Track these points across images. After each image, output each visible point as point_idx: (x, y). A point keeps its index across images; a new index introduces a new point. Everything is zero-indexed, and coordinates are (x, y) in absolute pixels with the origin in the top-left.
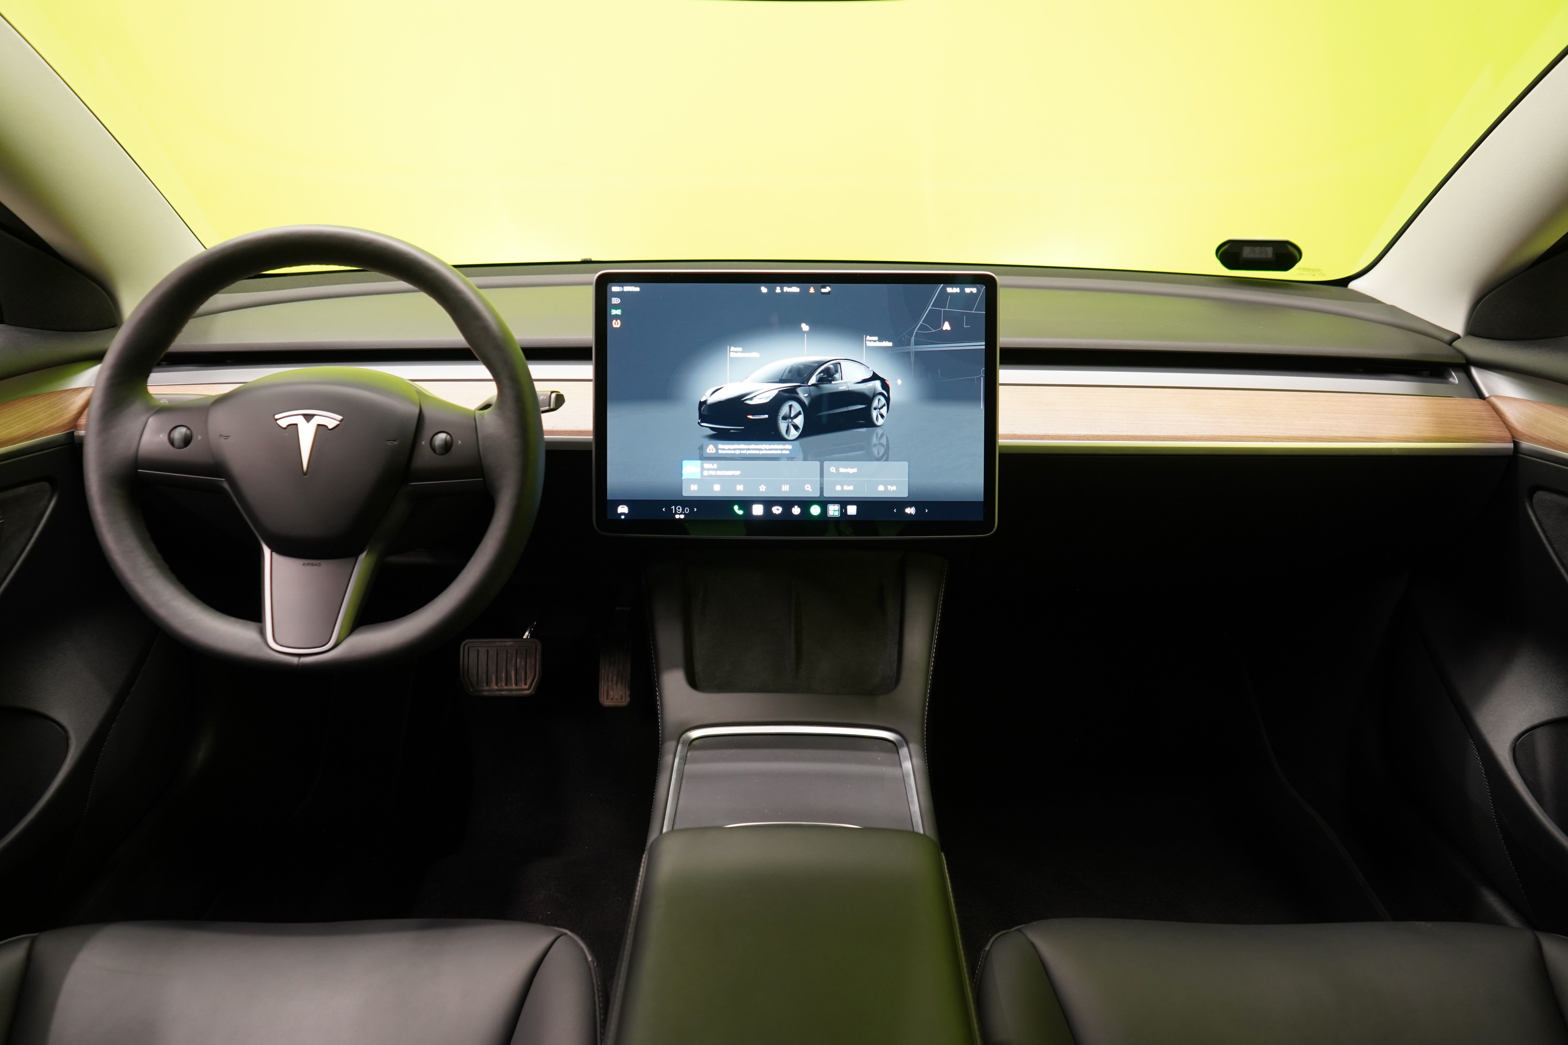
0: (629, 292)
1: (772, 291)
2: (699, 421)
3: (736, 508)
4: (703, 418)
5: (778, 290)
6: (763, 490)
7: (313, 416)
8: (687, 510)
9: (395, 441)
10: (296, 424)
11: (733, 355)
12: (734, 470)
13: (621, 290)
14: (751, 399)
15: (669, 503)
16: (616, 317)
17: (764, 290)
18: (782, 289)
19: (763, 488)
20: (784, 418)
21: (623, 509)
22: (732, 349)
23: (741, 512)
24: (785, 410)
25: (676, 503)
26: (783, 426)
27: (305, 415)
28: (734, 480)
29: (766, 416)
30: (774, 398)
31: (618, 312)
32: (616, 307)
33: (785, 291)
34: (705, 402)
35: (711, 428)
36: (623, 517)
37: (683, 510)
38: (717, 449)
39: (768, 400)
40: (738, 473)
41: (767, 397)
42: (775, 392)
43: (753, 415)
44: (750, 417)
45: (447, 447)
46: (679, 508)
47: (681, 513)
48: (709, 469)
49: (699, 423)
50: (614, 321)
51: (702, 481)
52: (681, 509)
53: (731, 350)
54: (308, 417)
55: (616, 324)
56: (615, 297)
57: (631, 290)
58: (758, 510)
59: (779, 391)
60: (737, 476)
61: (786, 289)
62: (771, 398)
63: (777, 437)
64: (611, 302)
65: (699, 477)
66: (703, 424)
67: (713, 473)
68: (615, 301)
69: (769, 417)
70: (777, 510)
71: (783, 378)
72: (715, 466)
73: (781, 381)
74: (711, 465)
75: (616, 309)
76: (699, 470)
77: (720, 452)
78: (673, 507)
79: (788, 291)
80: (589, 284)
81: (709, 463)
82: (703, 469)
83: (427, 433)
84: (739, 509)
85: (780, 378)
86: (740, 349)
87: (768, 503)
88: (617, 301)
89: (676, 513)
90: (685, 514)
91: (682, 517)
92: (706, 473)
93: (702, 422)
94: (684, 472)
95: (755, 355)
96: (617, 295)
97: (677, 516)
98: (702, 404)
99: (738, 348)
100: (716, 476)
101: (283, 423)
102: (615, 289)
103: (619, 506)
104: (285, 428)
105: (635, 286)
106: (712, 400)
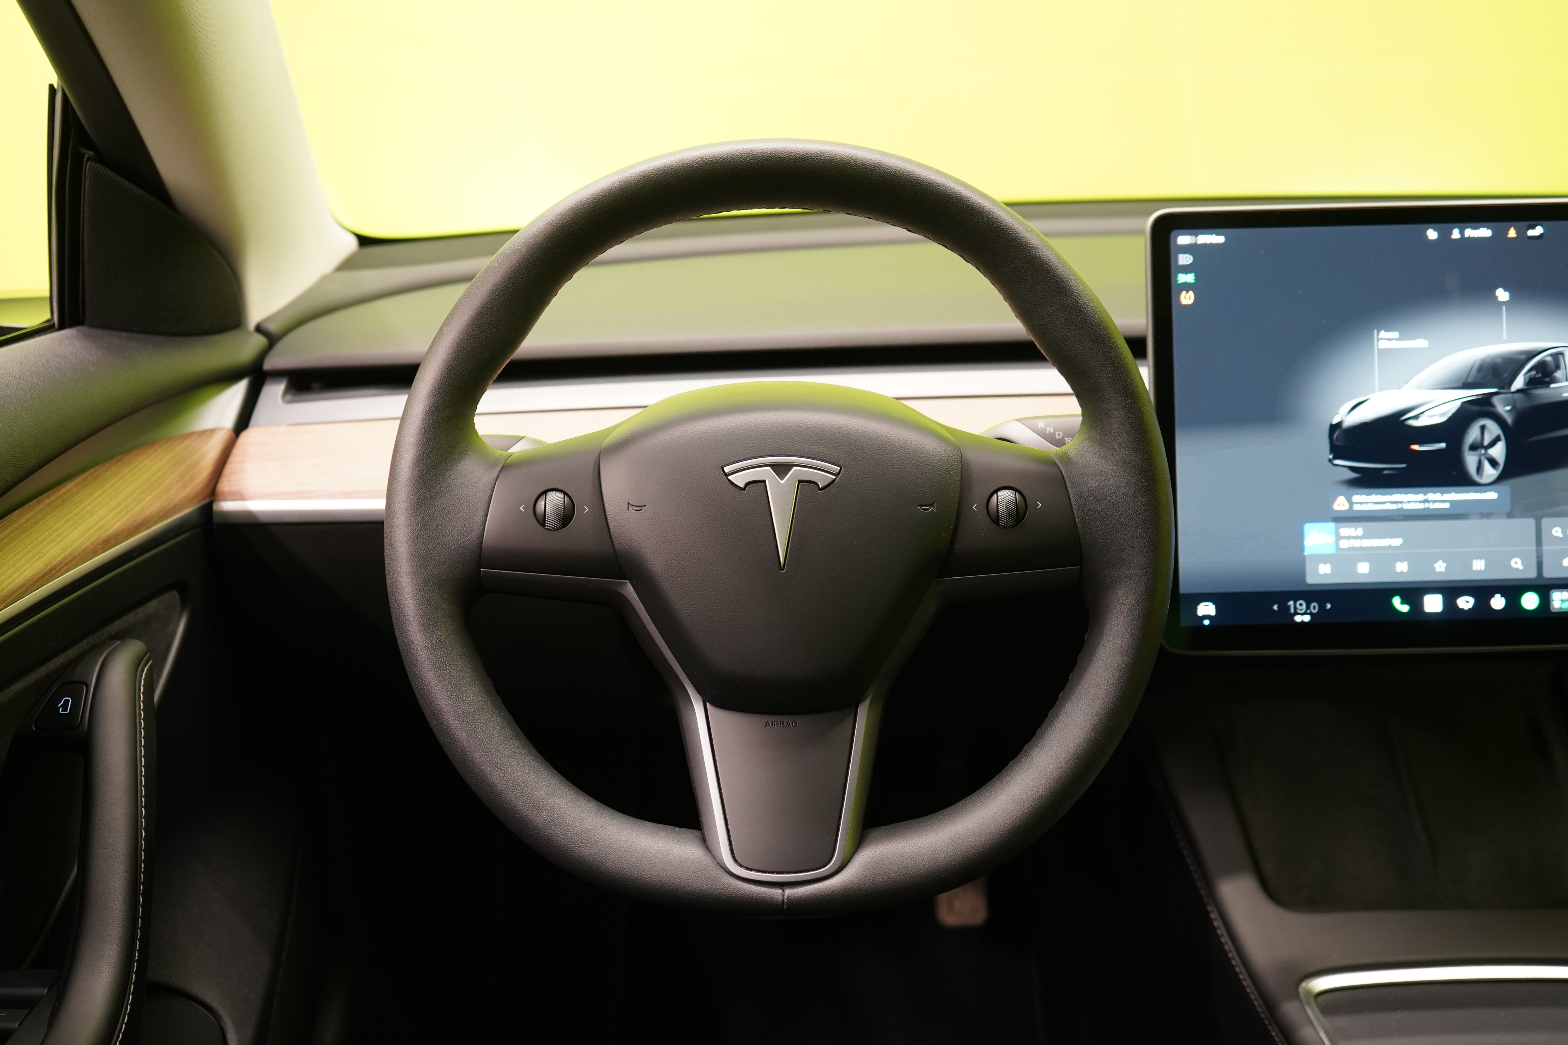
0: (1205, 246)
1: (1445, 236)
2: (1331, 457)
3: (1396, 601)
4: (1338, 451)
5: (1456, 234)
6: (1440, 569)
7: (790, 466)
8: (1314, 607)
9: (930, 505)
10: (764, 481)
11: (1383, 345)
12: (1392, 537)
13: (1193, 242)
14: (1416, 417)
15: (1283, 597)
16: (1187, 287)
17: (1432, 234)
18: (1462, 232)
19: (1440, 567)
20: (1474, 447)
21: (1207, 609)
22: (1383, 334)
23: (1405, 608)
24: (1473, 434)
25: (1296, 595)
26: (1471, 460)
27: (773, 466)
28: (1393, 555)
29: (1443, 445)
30: (1454, 415)
31: (1190, 278)
32: (1186, 269)
33: (1466, 235)
34: (1339, 424)
35: (1352, 469)
36: (1206, 622)
37: (1308, 607)
38: (1351, 504)
39: (1444, 419)
40: (1397, 542)
41: (1442, 415)
42: (1456, 405)
43: (1420, 443)
44: (1416, 447)
45: (1019, 513)
46: (1301, 605)
47: (1305, 613)
48: (1349, 538)
49: (1330, 461)
50: (1184, 293)
51: (1339, 558)
52: (1304, 606)
53: (1380, 337)
54: (781, 470)
55: (1187, 298)
56: (1184, 253)
57: (1208, 242)
58: (1433, 604)
59: (1463, 403)
60: (1396, 548)
61: (1470, 233)
62: (1450, 414)
63: (1463, 480)
64: (1177, 260)
65: (1332, 550)
66: (1337, 462)
67: (1356, 543)
68: (1185, 259)
69: (1447, 446)
70: (1465, 603)
71: (1470, 380)
72: (1360, 531)
73: (1466, 386)
74: (1353, 529)
75: (1186, 273)
76: (1333, 538)
77: (1356, 507)
78: (1291, 603)
79: (1471, 236)
80: (1141, 232)
81: (1350, 527)
82: (1338, 538)
83: (979, 493)
84: (1403, 602)
85: (1463, 380)
86: (1395, 334)
87: (1451, 591)
88: (1188, 259)
89: (1296, 613)
90: (1311, 614)
91: (1307, 618)
92: (1344, 544)
93: (1335, 458)
94: (1307, 543)
95: (1421, 343)
96: (1186, 249)
97: (1298, 619)
98: (1334, 428)
99: (1392, 333)
100: (1361, 549)
101: (739, 479)
102: (1184, 239)
103: (1198, 604)
104: (744, 489)
105: (1217, 234)
106: (1351, 420)
